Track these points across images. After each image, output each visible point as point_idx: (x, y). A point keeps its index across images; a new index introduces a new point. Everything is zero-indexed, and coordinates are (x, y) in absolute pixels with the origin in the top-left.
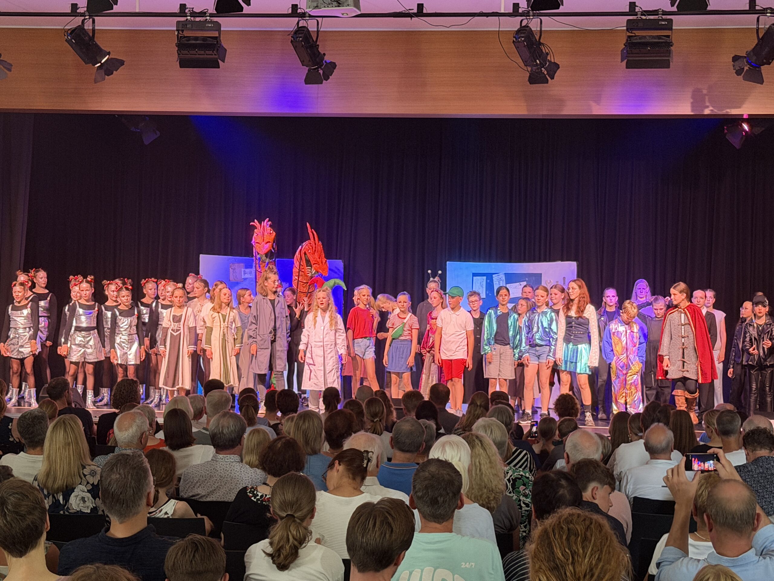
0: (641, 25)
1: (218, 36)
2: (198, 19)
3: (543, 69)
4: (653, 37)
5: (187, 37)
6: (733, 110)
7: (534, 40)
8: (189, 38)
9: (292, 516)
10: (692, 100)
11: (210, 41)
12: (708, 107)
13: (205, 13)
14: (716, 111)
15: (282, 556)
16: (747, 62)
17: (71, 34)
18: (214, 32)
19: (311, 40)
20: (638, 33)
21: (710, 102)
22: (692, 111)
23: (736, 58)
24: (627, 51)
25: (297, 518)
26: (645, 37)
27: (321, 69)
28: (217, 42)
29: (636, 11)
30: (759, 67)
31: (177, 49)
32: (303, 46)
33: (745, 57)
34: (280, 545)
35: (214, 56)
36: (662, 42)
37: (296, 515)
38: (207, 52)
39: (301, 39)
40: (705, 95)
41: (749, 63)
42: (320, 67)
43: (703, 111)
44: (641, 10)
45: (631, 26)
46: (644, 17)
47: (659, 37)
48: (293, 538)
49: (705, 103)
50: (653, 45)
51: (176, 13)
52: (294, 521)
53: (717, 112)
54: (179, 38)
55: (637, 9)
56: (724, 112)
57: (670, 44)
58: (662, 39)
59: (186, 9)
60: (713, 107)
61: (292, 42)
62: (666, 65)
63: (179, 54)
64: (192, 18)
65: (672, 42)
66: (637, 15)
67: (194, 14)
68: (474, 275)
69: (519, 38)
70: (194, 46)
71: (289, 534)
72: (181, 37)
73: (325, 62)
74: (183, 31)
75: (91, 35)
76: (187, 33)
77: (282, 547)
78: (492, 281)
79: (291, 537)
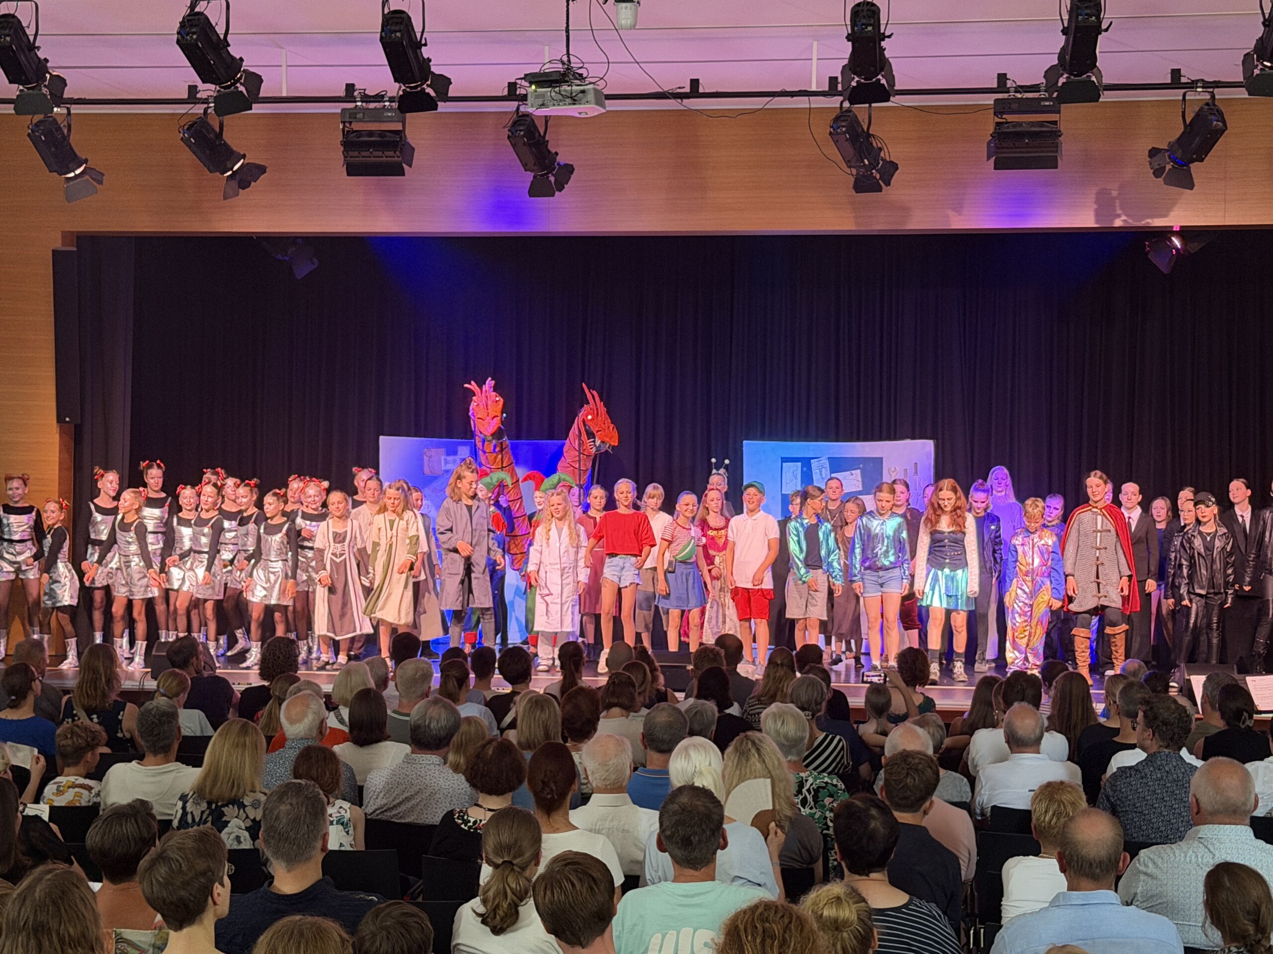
0: (1015, 106)
1: (401, 128)
2: (372, 105)
3: (874, 171)
4: (1032, 124)
5: (357, 131)
6: (1155, 220)
7: (860, 130)
8: (359, 133)
9: (511, 863)
10: (1095, 206)
11: (390, 138)
12: (1119, 216)
13: (383, 96)
14: (1130, 221)
15: (498, 917)
16: (1169, 157)
17: (188, 129)
18: (396, 124)
19: (537, 134)
20: (1010, 118)
21: (1121, 209)
22: (1097, 222)
23: (1153, 152)
24: (995, 144)
25: (517, 865)
26: (1019, 124)
27: (553, 175)
28: (401, 137)
29: (1008, 86)
30: (1187, 164)
31: (342, 148)
32: (524, 144)
33: (1167, 150)
34: (496, 903)
35: (396, 159)
36: (1047, 132)
37: (514, 862)
38: (387, 153)
39: (522, 133)
40: (1115, 198)
41: (1173, 159)
42: (550, 172)
43: (1112, 221)
44: (1014, 85)
45: (1001, 108)
46: (1019, 95)
47: (1041, 124)
48: (513, 893)
49: (1115, 210)
50: (1033, 135)
51: (340, 97)
52: (513, 870)
53: (1132, 223)
54: (346, 134)
55: (1009, 84)
56: (1143, 223)
57: (1057, 134)
58: (1048, 127)
59: (354, 91)
60: (1127, 216)
61: (509, 137)
62: (1052, 163)
63: (345, 157)
64: (364, 104)
65: (1060, 131)
66: (1008, 92)
67: (366, 98)
68: (785, 460)
69: (839, 128)
70: (368, 145)
71: (507, 888)
72: (348, 132)
73: (558, 164)
74: (350, 123)
75: (217, 130)
76: (356, 126)
77: (498, 906)
78: (810, 468)
79: (509, 891)
